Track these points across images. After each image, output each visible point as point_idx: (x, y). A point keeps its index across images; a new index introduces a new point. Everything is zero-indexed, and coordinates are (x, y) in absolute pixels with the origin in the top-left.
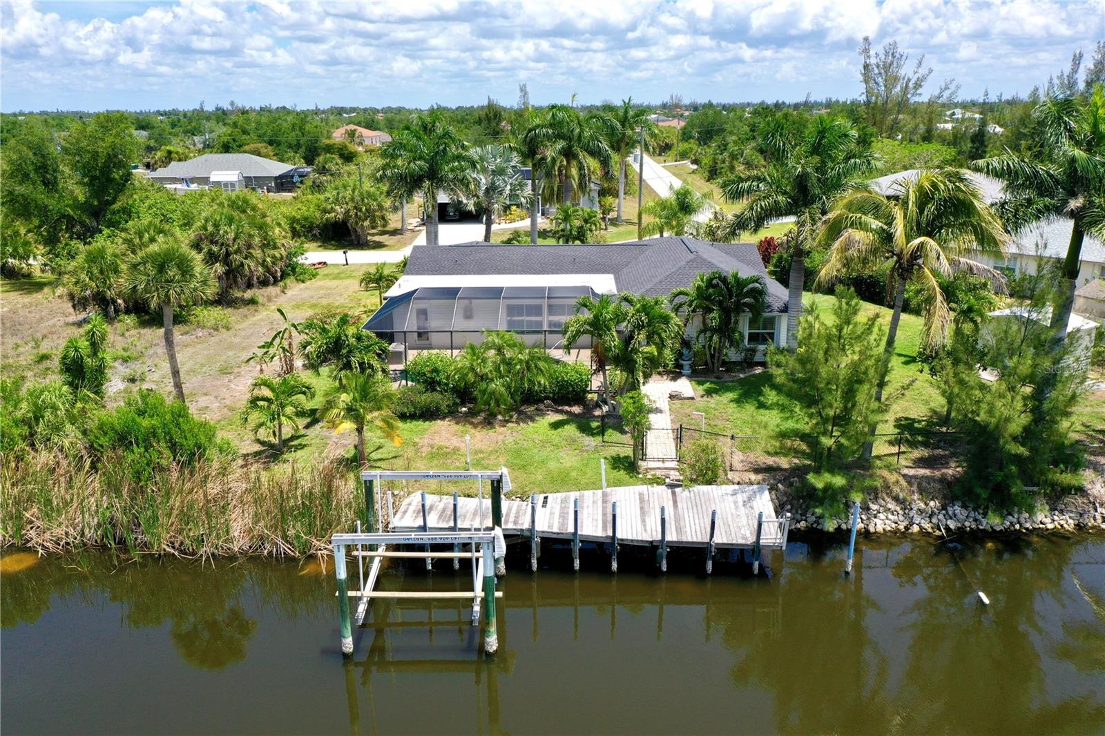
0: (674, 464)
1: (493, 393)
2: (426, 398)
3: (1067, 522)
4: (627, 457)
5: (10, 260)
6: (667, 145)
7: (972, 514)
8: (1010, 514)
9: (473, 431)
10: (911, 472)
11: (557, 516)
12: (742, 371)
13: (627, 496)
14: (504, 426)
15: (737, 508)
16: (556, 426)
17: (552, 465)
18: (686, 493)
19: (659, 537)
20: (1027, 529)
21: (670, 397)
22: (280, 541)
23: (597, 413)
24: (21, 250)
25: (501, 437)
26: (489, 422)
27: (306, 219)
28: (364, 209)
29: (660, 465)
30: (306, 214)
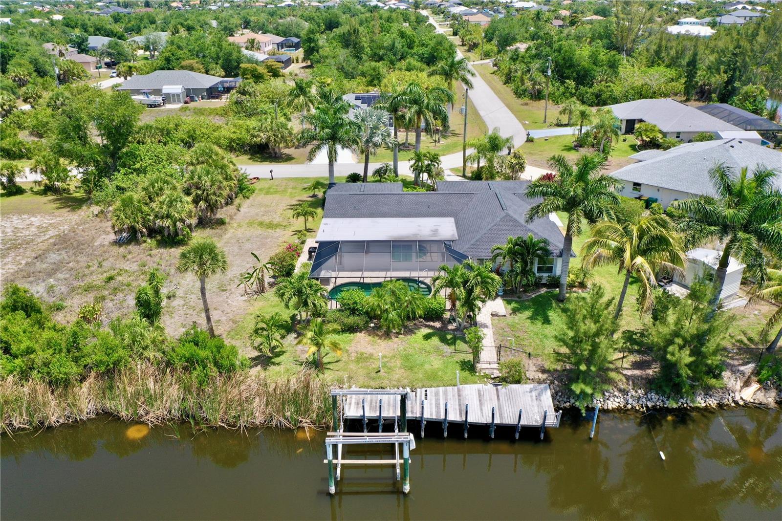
0: (496, 366)
1: (392, 320)
2: (352, 320)
3: (713, 403)
4: (469, 361)
5: (56, 183)
6: (474, 44)
7: (661, 398)
8: (682, 398)
9: (379, 341)
10: (629, 373)
11: (434, 406)
12: (533, 291)
13: (470, 390)
14: (397, 337)
15: (532, 400)
16: (427, 337)
17: (427, 367)
18: (504, 390)
19: (491, 421)
20: (690, 407)
21: (492, 315)
22: (282, 419)
23: (450, 327)
24: (62, 175)
25: (396, 346)
26: (387, 335)
27: (240, 139)
28: (280, 136)
29: (487, 366)
30: (240, 136)
